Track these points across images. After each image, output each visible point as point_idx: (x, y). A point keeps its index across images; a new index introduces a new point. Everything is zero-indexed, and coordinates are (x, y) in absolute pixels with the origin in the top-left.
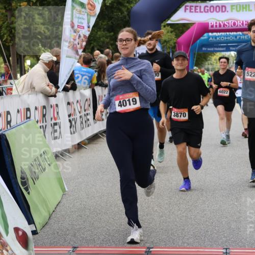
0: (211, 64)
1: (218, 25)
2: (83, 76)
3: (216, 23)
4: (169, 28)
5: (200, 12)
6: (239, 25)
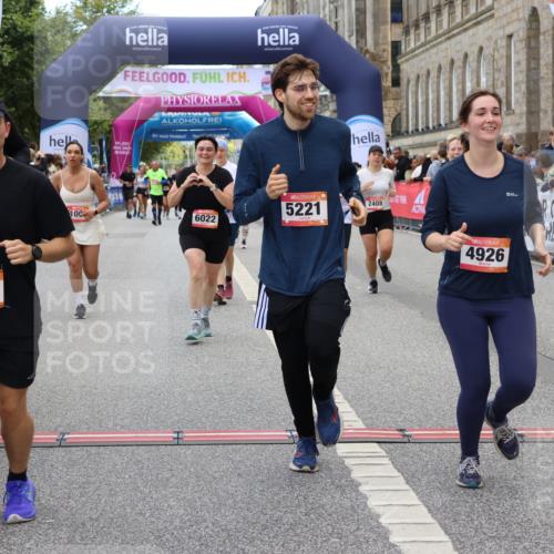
1: (174, 100)
3: (172, 98)
5: (148, 81)
6: (205, 103)
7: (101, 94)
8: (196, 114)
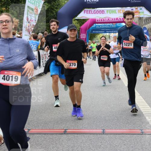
0: (97, 39)
1: (100, 20)
2: (34, 45)
3: (100, 19)
4: (76, 21)
5: (92, 13)
6: (111, 20)
7: (76, 18)
8: (108, 24)
